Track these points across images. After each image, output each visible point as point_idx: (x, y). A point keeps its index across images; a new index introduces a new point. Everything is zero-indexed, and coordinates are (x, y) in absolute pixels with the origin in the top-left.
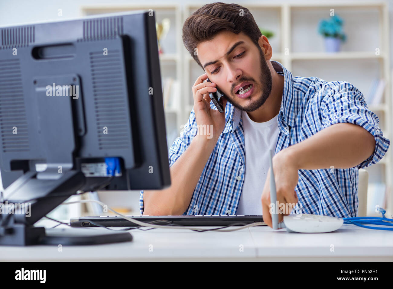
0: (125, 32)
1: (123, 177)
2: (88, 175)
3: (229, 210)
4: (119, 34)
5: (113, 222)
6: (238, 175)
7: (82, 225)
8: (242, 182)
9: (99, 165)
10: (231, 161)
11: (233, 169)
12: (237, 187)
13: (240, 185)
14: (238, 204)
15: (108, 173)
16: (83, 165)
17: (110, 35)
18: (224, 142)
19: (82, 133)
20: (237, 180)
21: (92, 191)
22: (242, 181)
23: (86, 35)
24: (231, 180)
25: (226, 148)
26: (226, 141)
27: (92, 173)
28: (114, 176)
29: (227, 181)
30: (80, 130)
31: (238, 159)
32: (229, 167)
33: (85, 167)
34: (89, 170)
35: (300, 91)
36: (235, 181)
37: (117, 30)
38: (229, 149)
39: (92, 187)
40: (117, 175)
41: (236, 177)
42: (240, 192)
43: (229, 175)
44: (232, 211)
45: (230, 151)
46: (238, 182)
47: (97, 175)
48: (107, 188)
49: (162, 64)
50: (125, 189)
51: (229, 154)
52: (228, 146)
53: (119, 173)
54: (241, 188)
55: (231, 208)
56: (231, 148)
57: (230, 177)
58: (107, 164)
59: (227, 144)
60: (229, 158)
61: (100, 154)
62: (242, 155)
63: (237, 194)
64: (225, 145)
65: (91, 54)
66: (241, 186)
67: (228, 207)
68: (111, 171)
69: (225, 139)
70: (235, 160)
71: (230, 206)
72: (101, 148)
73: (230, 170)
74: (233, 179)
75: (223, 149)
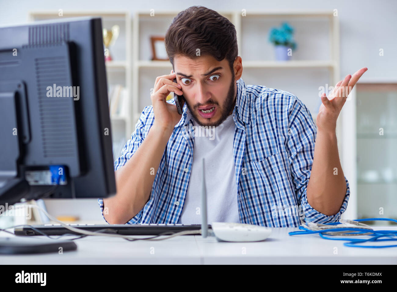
0: (72, 38)
1: (68, 186)
2: (32, 182)
3: (177, 202)
4: (65, 40)
5: (57, 231)
6: (186, 167)
7: (26, 234)
8: (189, 174)
9: (44, 173)
10: (179, 155)
11: (181, 161)
12: (185, 179)
13: (187, 176)
14: (186, 196)
15: (53, 181)
16: (27, 173)
17: (56, 41)
18: (173, 136)
19: (27, 140)
20: (185, 172)
21: (36, 199)
22: (189, 172)
23: (31, 41)
24: (179, 172)
25: (174, 141)
26: (175, 136)
27: (36, 181)
28: (58, 185)
29: (176, 173)
30: (25, 138)
31: (186, 152)
32: (178, 160)
33: (29, 175)
34: (33, 178)
35: (252, 93)
36: (183, 173)
37: (63, 36)
38: (178, 142)
39: (36, 195)
40: (62, 183)
41: (184, 169)
42: (187, 184)
43: (177, 167)
44: (180, 203)
45: (179, 145)
46: (186, 174)
47: (41, 183)
48: (52, 196)
49: (109, 71)
50: (69, 197)
51: (178, 147)
52: (177, 140)
53: (64, 180)
54: (188, 180)
55: (179, 200)
56: (180, 141)
57: (178, 170)
58: (52, 172)
59: (176, 138)
60: (177, 151)
61: (45, 162)
62: (191, 147)
63: (185, 186)
64: (174, 139)
65: (37, 60)
66: (189, 177)
67: (176, 199)
68: (56, 180)
69: (175, 133)
70: (184, 153)
71: (178, 197)
72: (45, 156)
73: (179, 163)
74: (181, 171)
75: (172, 142)
